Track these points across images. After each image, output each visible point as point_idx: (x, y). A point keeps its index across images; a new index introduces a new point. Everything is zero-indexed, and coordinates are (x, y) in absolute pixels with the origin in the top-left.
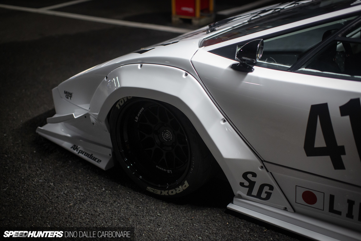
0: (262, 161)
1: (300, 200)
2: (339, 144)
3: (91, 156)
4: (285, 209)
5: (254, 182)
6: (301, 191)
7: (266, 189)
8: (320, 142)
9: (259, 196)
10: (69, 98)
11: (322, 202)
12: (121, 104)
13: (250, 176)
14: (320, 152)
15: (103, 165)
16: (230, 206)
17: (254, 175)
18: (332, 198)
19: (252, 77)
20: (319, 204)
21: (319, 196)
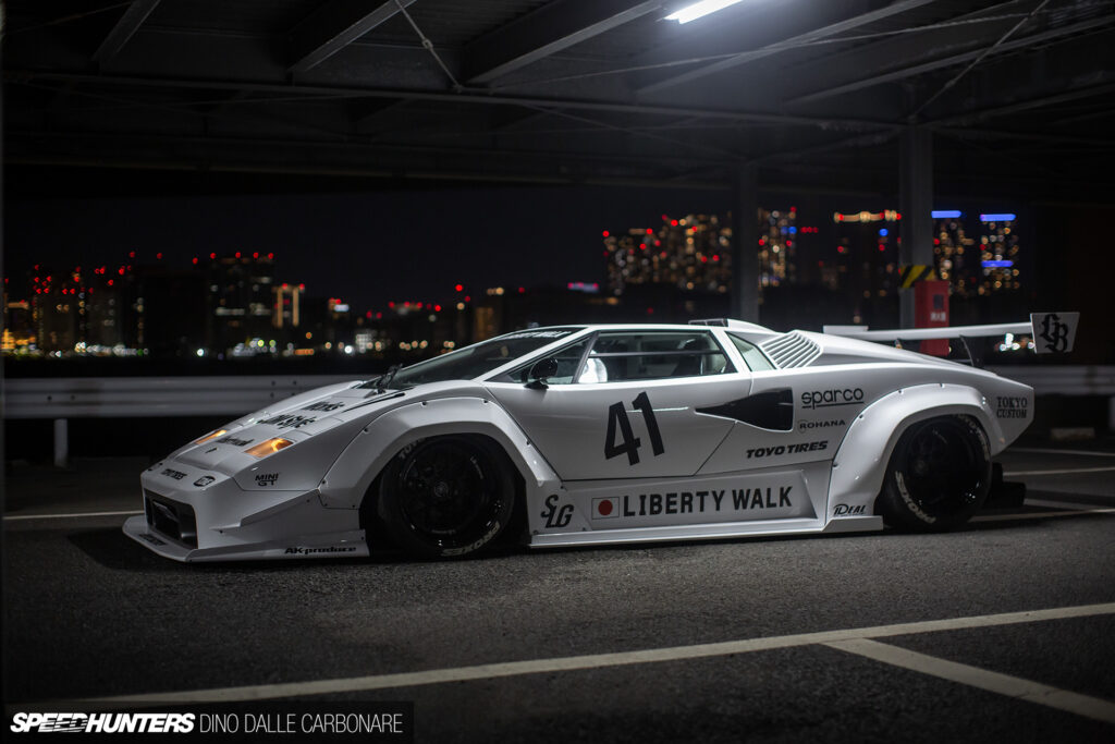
0: (562, 481)
1: (597, 514)
2: (635, 437)
3: (332, 549)
4: (584, 530)
5: (555, 508)
6: (597, 503)
7: (567, 512)
8: (619, 440)
9: (558, 525)
10: (269, 483)
11: (617, 509)
12: (407, 452)
13: (552, 501)
14: (619, 450)
15: (363, 550)
16: (535, 544)
17: (556, 498)
18: (626, 499)
19: (552, 392)
20: (614, 512)
21: (614, 503)
